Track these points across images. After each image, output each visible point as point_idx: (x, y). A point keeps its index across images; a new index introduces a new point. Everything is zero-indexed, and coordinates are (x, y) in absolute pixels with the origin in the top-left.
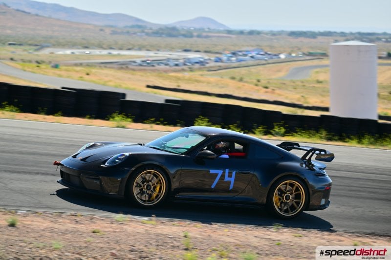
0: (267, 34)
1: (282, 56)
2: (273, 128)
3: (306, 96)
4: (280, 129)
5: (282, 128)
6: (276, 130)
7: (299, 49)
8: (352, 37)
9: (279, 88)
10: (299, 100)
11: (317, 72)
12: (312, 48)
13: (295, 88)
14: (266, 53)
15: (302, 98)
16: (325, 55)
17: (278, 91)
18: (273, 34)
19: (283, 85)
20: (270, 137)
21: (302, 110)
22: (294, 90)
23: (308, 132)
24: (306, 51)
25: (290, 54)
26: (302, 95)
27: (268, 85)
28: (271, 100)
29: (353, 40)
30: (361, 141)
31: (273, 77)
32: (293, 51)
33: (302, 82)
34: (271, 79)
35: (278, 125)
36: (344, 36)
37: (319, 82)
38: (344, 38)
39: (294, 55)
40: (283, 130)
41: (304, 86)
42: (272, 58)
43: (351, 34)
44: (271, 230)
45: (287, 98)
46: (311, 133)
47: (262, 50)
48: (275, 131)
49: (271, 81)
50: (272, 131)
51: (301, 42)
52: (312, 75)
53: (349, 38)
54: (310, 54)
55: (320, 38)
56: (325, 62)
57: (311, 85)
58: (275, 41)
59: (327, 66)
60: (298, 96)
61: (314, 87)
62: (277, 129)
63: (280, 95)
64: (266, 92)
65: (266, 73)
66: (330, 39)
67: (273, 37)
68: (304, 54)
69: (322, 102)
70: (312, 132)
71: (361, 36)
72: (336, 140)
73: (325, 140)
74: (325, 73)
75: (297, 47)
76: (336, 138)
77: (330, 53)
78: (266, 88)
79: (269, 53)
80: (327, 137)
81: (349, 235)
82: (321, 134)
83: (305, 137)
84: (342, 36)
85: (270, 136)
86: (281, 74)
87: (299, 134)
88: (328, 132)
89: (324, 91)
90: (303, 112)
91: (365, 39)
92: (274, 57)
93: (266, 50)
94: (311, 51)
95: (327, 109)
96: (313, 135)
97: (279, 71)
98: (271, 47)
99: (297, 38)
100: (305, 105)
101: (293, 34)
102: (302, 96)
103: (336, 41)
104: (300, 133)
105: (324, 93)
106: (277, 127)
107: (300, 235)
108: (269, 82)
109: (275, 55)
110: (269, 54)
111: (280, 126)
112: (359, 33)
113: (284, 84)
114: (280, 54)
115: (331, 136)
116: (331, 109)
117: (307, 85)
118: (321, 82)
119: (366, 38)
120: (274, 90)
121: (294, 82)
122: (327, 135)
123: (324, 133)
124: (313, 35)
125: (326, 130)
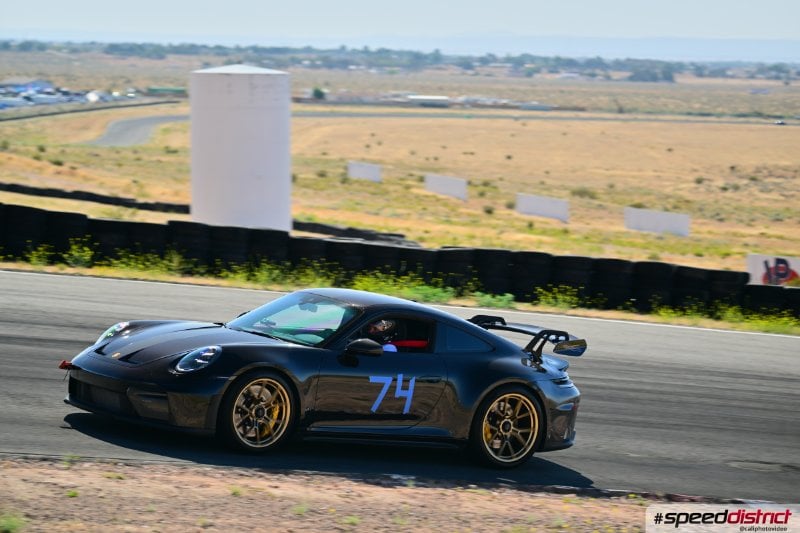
0: (59, 49)
1: (93, 97)
2: (67, 249)
3: (143, 182)
4: (84, 251)
5: (86, 249)
6: (73, 253)
7: (129, 81)
8: (241, 56)
9: (86, 164)
10: (127, 190)
11: (166, 131)
12: (155, 79)
13: (120, 165)
14: (58, 90)
15: (134, 184)
16: (182, 94)
17: (82, 171)
18: (73, 49)
19: (93, 158)
20: (62, 269)
21: (130, 210)
22: (116, 168)
23: (142, 258)
24: (143, 86)
25: (109, 92)
26: (133, 178)
27: (61, 158)
28: (69, 189)
29: (240, 62)
30: (254, 275)
31: (73, 141)
32: (115, 86)
33: (135, 152)
34: (67, 146)
35: (76, 243)
36: (223, 53)
37: (170, 151)
38: (225, 59)
39: (116, 94)
40: (88, 254)
41: (138, 159)
42: (70, 101)
43: (238, 49)
44: (57, 465)
45: (102, 185)
46: (148, 260)
47: (49, 83)
48: (71, 255)
49: (68, 150)
50: (65, 256)
51: (133, 66)
52: (156, 137)
53: (233, 58)
54: (151, 93)
55: (172, 58)
56: (183, 109)
57: (154, 158)
58: (77, 64)
59: (185, 118)
60: (126, 181)
61: (160, 161)
62: (75, 251)
63: (86, 179)
64: (59, 173)
65: (57, 133)
66: (195, 60)
67: (73, 57)
68: (138, 91)
69: (176, 194)
70: (149, 256)
71: (258, 55)
72: (202, 275)
73: (178, 275)
74: (185, 132)
75: (122, 77)
76: (202, 271)
77: (192, 89)
78: (59, 163)
79: (64, 89)
80: (182, 267)
81: (223, 474)
82: (170, 261)
83: (135, 267)
84: (218, 54)
85: (62, 265)
86: (91, 135)
87: (123, 263)
88: (185, 257)
89: (180, 171)
90: (133, 214)
91: (266, 62)
92: (76, 98)
93: (57, 85)
94: (154, 86)
95: (185, 209)
96: (153, 264)
97: (86, 128)
98: (69, 77)
99: (123, 59)
100: (141, 200)
101: (113, 49)
102: (135, 182)
103: (207, 65)
104: (125, 260)
105: (180, 175)
106: (74, 247)
107: (120, 475)
108: (63, 152)
109: (77, 95)
110: (65, 93)
111: (82, 245)
112: (255, 49)
113: (97, 155)
114: (88, 92)
115: (191, 266)
116: (193, 209)
117: (145, 157)
118: (175, 152)
119: (269, 59)
120: (73, 168)
121: (118, 152)
122: (181, 263)
123: (176, 260)
124: (158, 52)
125: (179, 253)
